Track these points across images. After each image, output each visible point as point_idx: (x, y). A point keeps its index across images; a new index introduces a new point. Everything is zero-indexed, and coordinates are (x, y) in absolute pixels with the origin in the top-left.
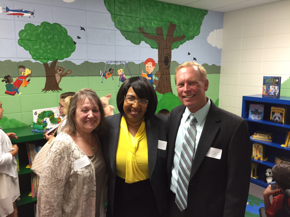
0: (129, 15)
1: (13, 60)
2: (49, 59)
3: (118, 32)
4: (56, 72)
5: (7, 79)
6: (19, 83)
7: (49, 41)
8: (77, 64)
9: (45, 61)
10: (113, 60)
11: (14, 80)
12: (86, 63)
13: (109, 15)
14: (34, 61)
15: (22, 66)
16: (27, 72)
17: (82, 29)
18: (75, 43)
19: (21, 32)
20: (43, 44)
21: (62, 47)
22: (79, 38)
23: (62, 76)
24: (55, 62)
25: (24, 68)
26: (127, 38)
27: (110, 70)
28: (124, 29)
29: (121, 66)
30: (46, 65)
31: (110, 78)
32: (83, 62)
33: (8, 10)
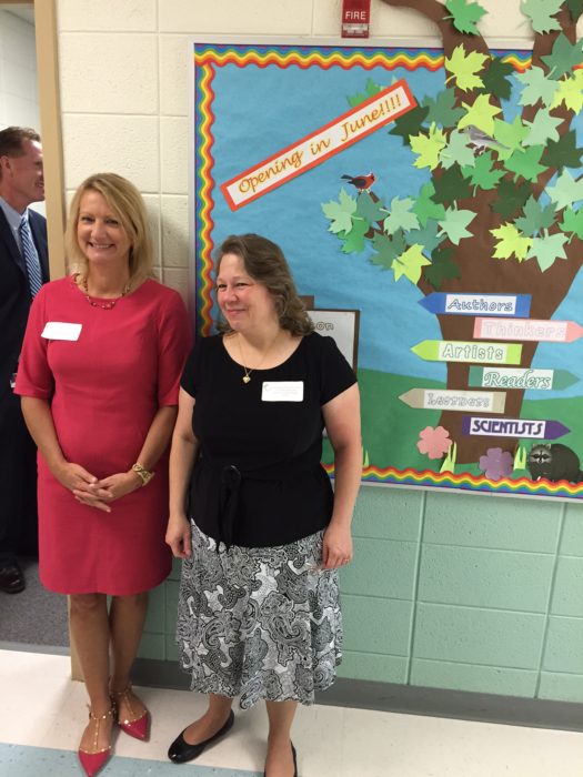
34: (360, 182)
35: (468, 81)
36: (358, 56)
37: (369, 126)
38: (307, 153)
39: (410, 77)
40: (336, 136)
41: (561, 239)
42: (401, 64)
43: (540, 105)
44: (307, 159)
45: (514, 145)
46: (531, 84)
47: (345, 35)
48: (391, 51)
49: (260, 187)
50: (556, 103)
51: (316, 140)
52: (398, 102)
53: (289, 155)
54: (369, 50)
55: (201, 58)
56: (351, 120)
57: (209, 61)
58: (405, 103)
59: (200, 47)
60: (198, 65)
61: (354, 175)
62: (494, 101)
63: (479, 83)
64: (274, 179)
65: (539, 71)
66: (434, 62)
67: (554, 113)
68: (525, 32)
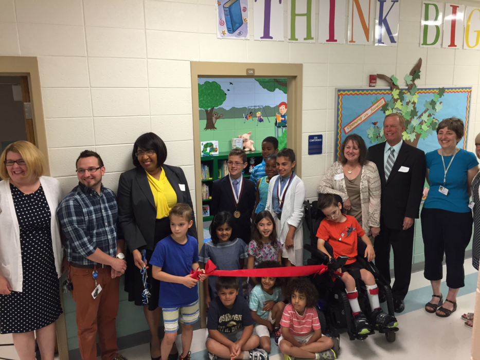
2: (208, 107)
3: (257, 83)
4: (213, 116)
7: (209, 95)
8: (227, 110)
9: (206, 109)
10: (253, 105)
12: (233, 108)
14: (200, 109)
17: (231, 83)
18: (226, 94)
20: (205, 96)
21: (218, 98)
22: (228, 90)
23: (217, 119)
24: (213, 109)
26: (264, 88)
27: (251, 113)
30: (207, 111)
32: (231, 107)
34: (375, 124)
35: (396, 97)
36: (374, 91)
37: (377, 109)
38: (363, 117)
39: (384, 96)
40: (369, 112)
41: (415, 134)
42: (383, 93)
43: (410, 102)
44: (363, 119)
45: (405, 111)
46: (408, 97)
47: (370, 86)
48: (381, 90)
49: (353, 127)
50: (412, 101)
51: (365, 113)
52: (382, 102)
53: (359, 118)
54: (376, 90)
55: (339, 93)
56: (373, 108)
57: (341, 94)
58: (384, 103)
59: (339, 91)
60: (339, 95)
61: (374, 122)
62: (401, 101)
63: (398, 97)
64: (356, 125)
65: (409, 93)
66: (389, 92)
67: (412, 103)
68: (405, 84)
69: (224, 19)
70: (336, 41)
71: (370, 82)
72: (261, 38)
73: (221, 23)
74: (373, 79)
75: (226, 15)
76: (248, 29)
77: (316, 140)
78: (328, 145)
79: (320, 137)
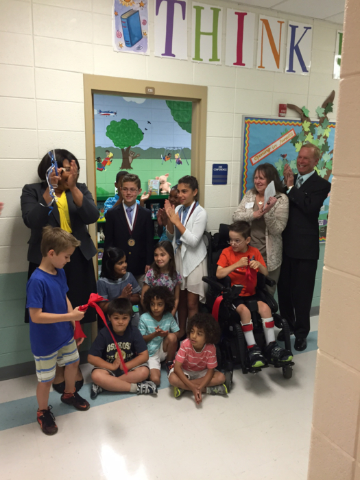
0: (185, 109)
1: (102, 146)
2: (125, 146)
3: (177, 124)
4: (129, 155)
5: (99, 159)
6: (105, 163)
7: (125, 133)
8: (144, 149)
10: (172, 146)
11: (103, 160)
12: (151, 148)
13: (169, 110)
14: (115, 147)
15: (108, 151)
16: (111, 155)
18: (143, 134)
19: (108, 127)
20: (122, 135)
21: (134, 137)
23: (133, 158)
24: (129, 148)
25: (109, 152)
26: (183, 129)
27: (169, 154)
28: (181, 121)
29: (177, 152)
30: (123, 150)
31: (169, 161)
32: (148, 148)
33: (100, 112)
34: (284, 156)
35: (307, 129)
36: (284, 122)
37: (286, 140)
38: (272, 148)
39: (295, 128)
40: (278, 143)
41: (325, 170)
42: (293, 124)
43: (321, 135)
44: (271, 150)
46: (319, 130)
47: (280, 116)
48: (291, 121)
49: (260, 158)
50: (324, 135)
51: (274, 144)
52: (291, 134)
53: (267, 149)
54: (286, 121)
55: (246, 121)
56: (282, 139)
57: (249, 122)
58: (294, 135)
59: (246, 118)
60: (246, 123)
61: (283, 154)
62: (312, 134)
64: (263, 156)
65: (320, 127)
66: (300, 124)
67: (324, 137)
68: (317, 117)
69: (121, 31)
70: (244, 65)
71: (280, 112)
72: (163, 55)
73: (118, 35)
74: (282, 108)
75: (123, 27)
76: (148, 43)
77: (221, 169)
78: (234, 175)
79: (225, 166)
